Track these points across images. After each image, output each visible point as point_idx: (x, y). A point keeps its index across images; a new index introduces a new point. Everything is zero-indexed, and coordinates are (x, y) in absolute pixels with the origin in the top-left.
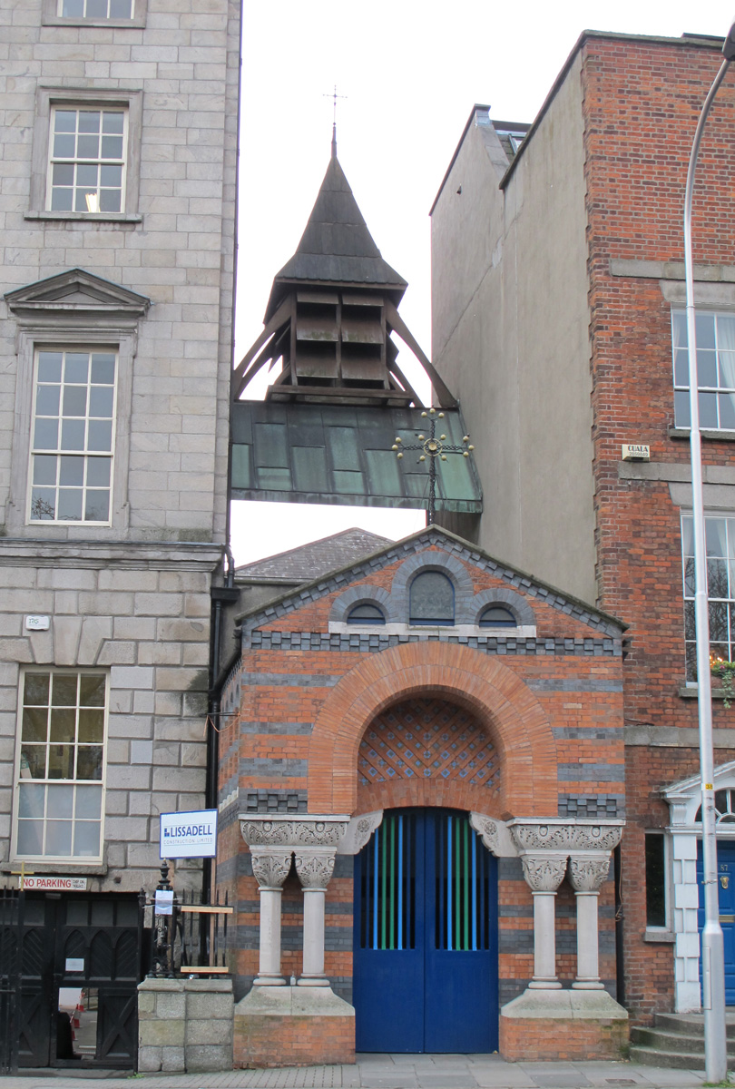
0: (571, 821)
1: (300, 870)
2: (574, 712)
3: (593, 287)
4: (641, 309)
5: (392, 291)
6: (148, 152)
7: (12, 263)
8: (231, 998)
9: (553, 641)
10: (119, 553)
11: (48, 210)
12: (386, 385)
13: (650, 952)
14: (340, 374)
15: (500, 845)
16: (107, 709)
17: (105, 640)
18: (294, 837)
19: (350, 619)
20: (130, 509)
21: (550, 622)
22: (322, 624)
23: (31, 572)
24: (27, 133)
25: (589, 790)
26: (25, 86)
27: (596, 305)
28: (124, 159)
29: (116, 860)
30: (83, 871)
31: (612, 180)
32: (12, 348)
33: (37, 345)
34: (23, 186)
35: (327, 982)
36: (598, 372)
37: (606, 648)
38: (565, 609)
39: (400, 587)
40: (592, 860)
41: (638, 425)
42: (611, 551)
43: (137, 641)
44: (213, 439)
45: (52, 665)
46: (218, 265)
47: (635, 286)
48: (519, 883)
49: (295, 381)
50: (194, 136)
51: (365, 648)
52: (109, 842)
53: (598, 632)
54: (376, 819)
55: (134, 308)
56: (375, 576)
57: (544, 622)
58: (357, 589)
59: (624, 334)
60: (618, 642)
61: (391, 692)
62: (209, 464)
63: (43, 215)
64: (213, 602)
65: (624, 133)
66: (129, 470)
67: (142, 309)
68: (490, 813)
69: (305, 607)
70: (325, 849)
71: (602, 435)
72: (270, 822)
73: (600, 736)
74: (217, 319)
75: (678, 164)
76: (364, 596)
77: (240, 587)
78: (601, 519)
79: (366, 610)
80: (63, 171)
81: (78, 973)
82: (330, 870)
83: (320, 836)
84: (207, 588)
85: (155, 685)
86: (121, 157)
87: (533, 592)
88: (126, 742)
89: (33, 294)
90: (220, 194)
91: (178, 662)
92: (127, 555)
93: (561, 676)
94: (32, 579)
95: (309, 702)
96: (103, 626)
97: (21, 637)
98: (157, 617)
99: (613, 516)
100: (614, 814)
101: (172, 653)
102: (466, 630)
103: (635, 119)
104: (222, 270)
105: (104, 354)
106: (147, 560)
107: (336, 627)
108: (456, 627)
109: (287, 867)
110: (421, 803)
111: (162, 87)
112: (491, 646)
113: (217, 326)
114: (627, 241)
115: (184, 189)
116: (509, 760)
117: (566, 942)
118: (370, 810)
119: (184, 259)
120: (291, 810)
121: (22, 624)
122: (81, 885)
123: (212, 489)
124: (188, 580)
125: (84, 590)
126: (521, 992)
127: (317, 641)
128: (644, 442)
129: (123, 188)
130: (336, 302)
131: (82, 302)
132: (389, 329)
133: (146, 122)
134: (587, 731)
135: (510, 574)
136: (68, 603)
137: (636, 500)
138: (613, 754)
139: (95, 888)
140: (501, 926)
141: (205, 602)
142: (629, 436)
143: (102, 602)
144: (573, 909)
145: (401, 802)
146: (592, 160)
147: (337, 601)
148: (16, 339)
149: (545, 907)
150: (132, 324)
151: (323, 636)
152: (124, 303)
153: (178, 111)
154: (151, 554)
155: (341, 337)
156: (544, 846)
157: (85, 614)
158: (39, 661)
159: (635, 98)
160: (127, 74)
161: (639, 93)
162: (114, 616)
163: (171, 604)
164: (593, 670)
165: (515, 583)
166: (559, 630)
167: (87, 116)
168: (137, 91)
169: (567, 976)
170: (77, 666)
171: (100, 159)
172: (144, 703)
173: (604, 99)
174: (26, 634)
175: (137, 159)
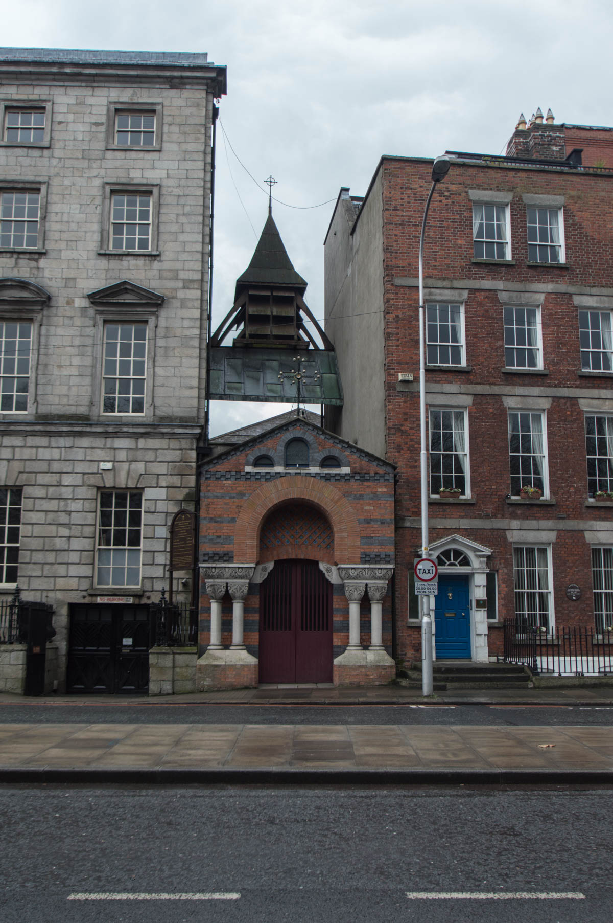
0: (367, 566)
1: (230, 591)
2: (369, 511)
3: (386, 292)
4: (410, 303)
5: (300, 287)
6: (163, 218)
7: (91, 278)
8: (196, 656)
9: (359, 475)
10: (149, 430)
11: (111, 249)
12: (296, 337)
13: (410, 632)
14: (271, 332)
15: (333, 578)
16: (143, 510)
17: (141, 474)
18: (227, 575)
19: (256, 464)
20: (154, 406)
21: (357, 465)
22: (241, 467)
23: (103, 440)
24: (98, 207)
25: (377, 550)
26: (97, 182)
27: (387, 301)
28: (150, 221)
29: (148, 586)
30: (131, 593)
31: (396, 235)
32: (92, 322)
33: (106, 322)
34: (97, 237)
35: (244, 647)
36: (387, 336)
37: (386, 478)
38: (365, 459)
39: (281, 448)
40: (378, 585)
41: (407, 363)
42: (392, 428)
43: (158, 475)
44: (197, 370)
45: (114, 488)
46: (199, 277)
47: (407, 291)
48: (343, 597)
49: (247, 336)
50: (187, 209)
51: (263, 480)
52: (144, 578)
53: (381, 470)
54: (270, 566)
55: (156, 302)
56: (269, 443)
57: (354, 466)
58: (259, 449)
59: (400, 316)
60: (392, 475)
61: (276, 502)
62: (195, 382)
63: (108, 252)
64: (198, 454)
65: (403, 211)
66: (154, 386)
67: (160, 302)
68: (328, 562)
69: (233, 459)
70: (243, 581)
71: (388, 369)
72: (215, 567)
73: (382, 523)
74: (199, 306)
75: (431, 226)
76: (263, 453)
77: (212, 447)
78: (388, 412)
79: (264, 460)
80: (118, 228)
81: (129, 646)
82: (246, 591)
83: (240, 574)
84: (194, 447)
85: (167, 497)
86: (148, 220)
87: (349, 450)
88: (152, 527)
89: (102, 294)
90: (201, 240)
91: (179, 485)
92: (152, 431)
93: (362, 493)
94: (103, 443)
95: (234, 507)
96: (140, 467)
97: (97, 473)
98: (169, 462)
99: (394, 411)
100: (388, 562)
101: (176, 480)
102: (314, 470)
103: (409, 203)
104: (202, 280)
105: (141, 326)
106: (163, 433)
107: (248, 469)
108: (310, 468)
109: (224, 590)
110: (293, 557)
111: (171, 182)
112: (327, 478)
113: (199, 311)
114: (403, 267)
115: (182, 237)
116: (336, 535)
117: (365, 626)
118: (268, 561)
119: (182, 275)
120: (225, 561)
121: (98, 466)
122: (131, 601)
123: (197, 395)
124: (185, 444)
125: (130, 449)
126: (344, 652)
127: (238, 476)
128: (410, 372)
129: (150, 237)
130: (269, 294)
131: (129, 298)
132: (298, 309)
133: (162, 201)
134: (376, 520)
135: (338, 442)
136: (122, 455)
137: (405, 402)
138: (389, 532)
139: (137, 602)
140: (334, 619)
141: (193, 454)
142: (403, 369)
143: (140, 455)
144: (369, 610)
145: (284, 557)
146: (387, 224)
147: (249, 456)
148: (94, 319)
149: (354, 610)
150: (155, 310)
151: (242, 474)
152: (151, 299)
153: (179, 196)
154: (165, 430)
155: (272, 313)
156: (354, 578)
157: (131, 461)
158: (108, 485)
159: (409, 192)
160: (152, 176)
161: (411, 189)
162: (146, 462)
163: (175, 455)
164: (379, 490)
165: (339, 446)
166: (362, 469)
167: (131, 198)
168: (157, 185)
169: (365, 644)
170: (127, 488)
171: (138, 222)
172: (161, 506)
173: (393, 193)
174: (100, 472)
175: (157, 222)
